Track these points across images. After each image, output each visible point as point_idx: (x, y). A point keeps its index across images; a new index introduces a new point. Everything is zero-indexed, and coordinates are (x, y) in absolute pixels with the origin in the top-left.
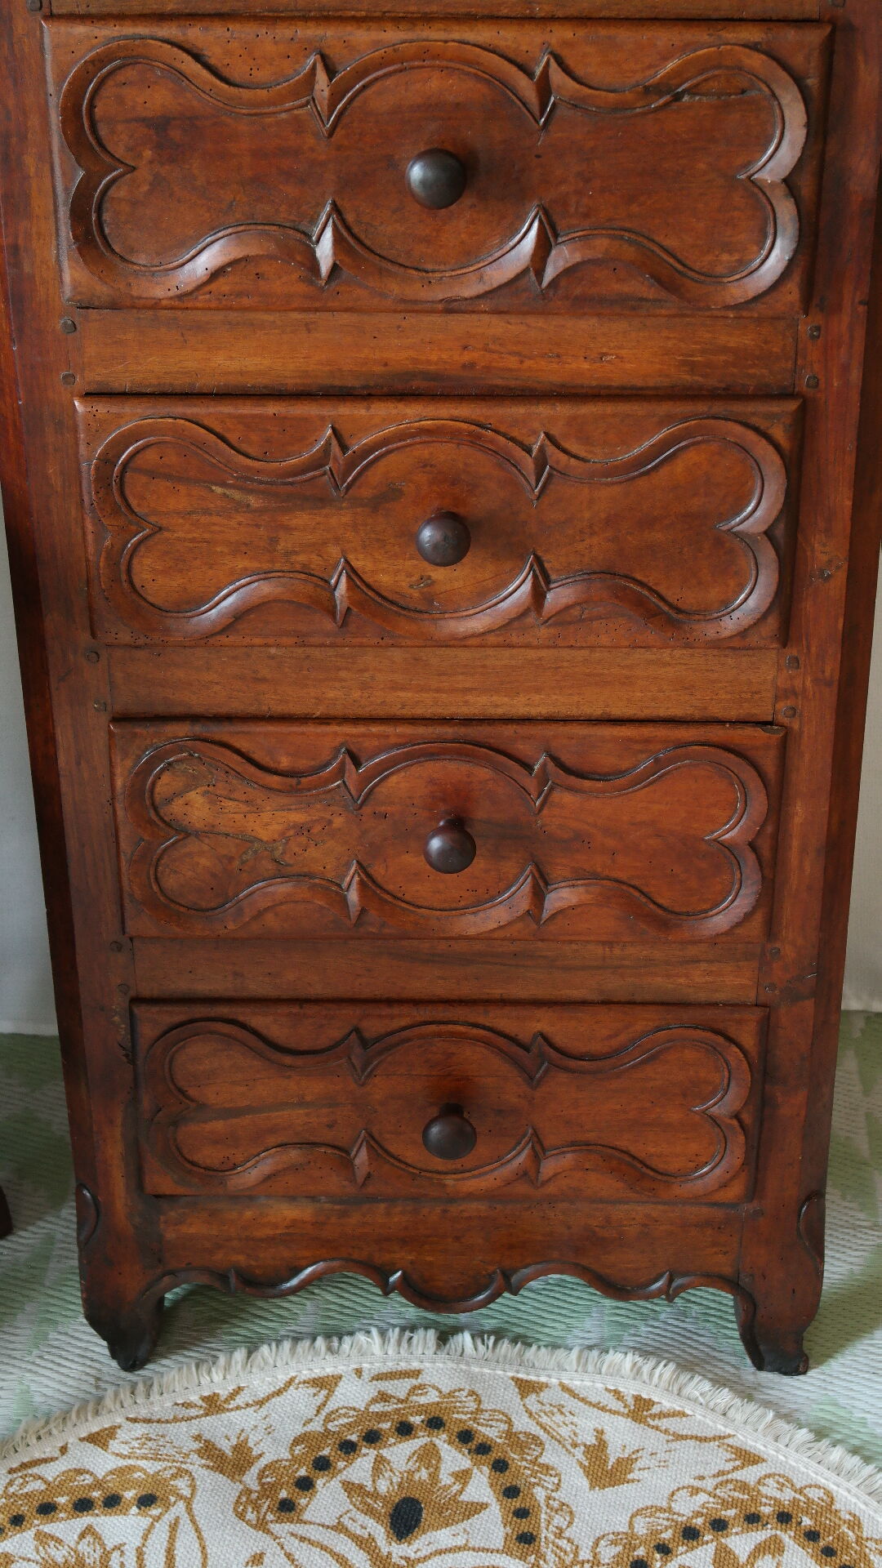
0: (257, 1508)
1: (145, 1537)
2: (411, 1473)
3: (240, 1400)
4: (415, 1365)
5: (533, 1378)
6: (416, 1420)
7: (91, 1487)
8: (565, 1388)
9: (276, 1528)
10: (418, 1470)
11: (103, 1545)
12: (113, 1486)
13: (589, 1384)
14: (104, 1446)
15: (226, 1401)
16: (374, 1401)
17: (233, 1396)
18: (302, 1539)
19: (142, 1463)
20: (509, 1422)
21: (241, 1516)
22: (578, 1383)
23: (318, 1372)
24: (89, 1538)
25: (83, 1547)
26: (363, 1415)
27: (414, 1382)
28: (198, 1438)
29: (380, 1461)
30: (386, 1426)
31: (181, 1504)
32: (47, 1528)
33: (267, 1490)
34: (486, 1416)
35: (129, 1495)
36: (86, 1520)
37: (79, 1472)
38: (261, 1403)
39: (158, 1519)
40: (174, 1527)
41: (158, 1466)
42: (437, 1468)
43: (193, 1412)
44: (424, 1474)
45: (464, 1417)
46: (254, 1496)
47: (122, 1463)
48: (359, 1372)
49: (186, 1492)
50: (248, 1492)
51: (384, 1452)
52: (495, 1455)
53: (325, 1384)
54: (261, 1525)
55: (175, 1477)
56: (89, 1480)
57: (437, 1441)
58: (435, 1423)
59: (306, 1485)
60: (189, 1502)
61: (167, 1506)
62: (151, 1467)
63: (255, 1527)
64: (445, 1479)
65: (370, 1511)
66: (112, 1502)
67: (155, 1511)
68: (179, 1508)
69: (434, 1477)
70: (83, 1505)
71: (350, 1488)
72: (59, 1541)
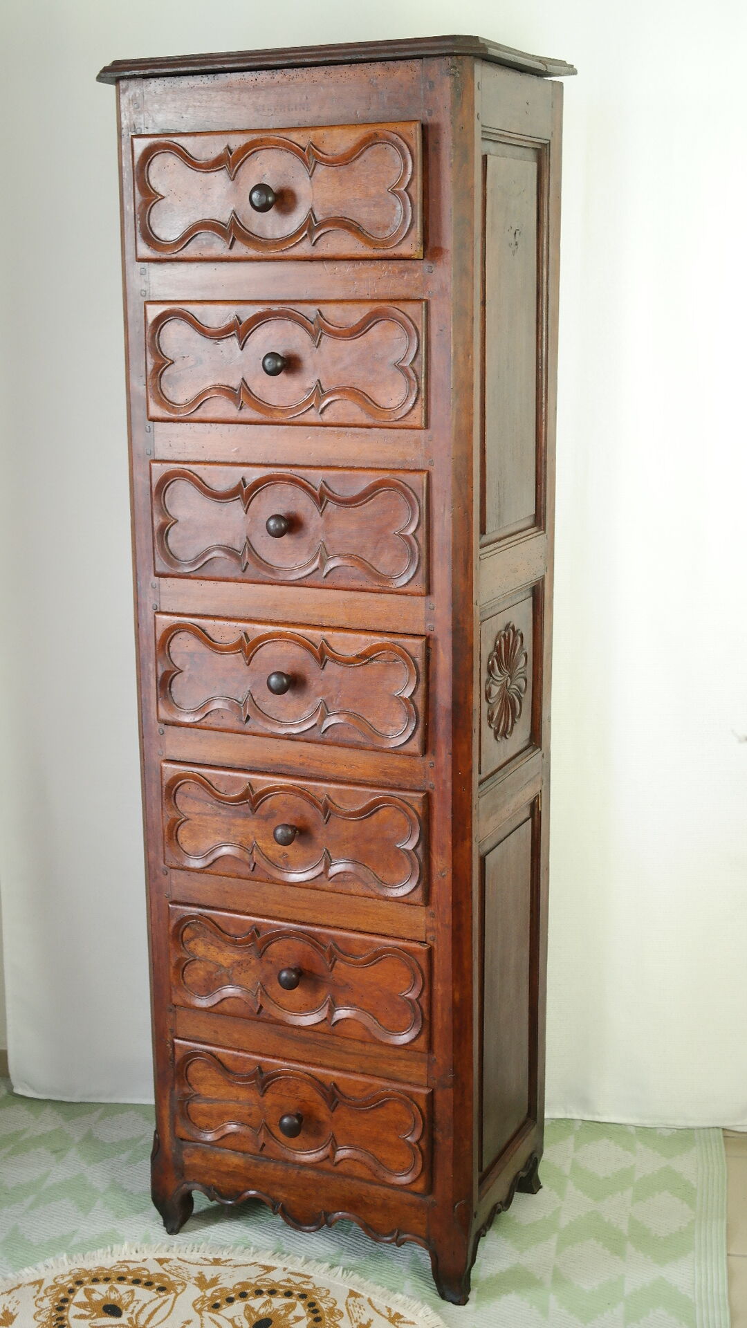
0: (203, 1304)
1: (151, 1301)
2: (278, 1310)
3: (228, 1263)
4: (311, 1274)
5: (359, 1292)
6: (296, 1292)
7: (145, 1276)
8: (369, 1301)
9: (205, 1314)
10: (282, 1310)
11: (133, 1298)
12: (152, 1280)
13: (380, 1302)
14: (161, 1264)
15: (223, 1262)
16: (284, 1280)
17: (226, 1261)
18: (213, 1320)
19: (170, 1276)
20: (335, 1304)
21: (194, 1305)
22: (376, 1300)
23: (268, 1263)
24: (130, 1294)
25: (125, 1296)
26: (275, 1284)
27: (307, 1280)
28: (200, 1273)
29: (269, 1302)
30: (281, 1290)
31: (174, 1295)
32: (116, 1286)
33: (213, 1297)
34: (327, 1299)
35: (157, 1284)
36: (134, 1287)
37: (144, 1269)
38: (235, 1266)
39: (160, 1297)
40: (164, 1302)
41: (176, 1279)
42: (290, 1312)
43: (206, 1262)
44: (282, 1313)
45: (317, 1297)
46: (205, 1299)
47: (163, 1272)
48: (285, 1269)
49: (179, 1291)
50: (205, 1296)
51: (273, 1299)
52: (318, 1315)
53: (268, 1269)
54: (200, 1312)
55: (179, 1285)
56: (146, 1273)
57: (298, 1302)
58: (303, 1296)
59: (230, 1300)
60: (177, 1294)
61: (169, 1293)
62: (173, 1278)
63: (196, 1311)
64: (291, 1317)
65: (249, 1319)
66: (149, 1284)
67: (161, 1294)
68: (171, 1296)
69: (286, 1315)
70: (136, 1282)
71: (248, 1308)
72: (117, 1291)
